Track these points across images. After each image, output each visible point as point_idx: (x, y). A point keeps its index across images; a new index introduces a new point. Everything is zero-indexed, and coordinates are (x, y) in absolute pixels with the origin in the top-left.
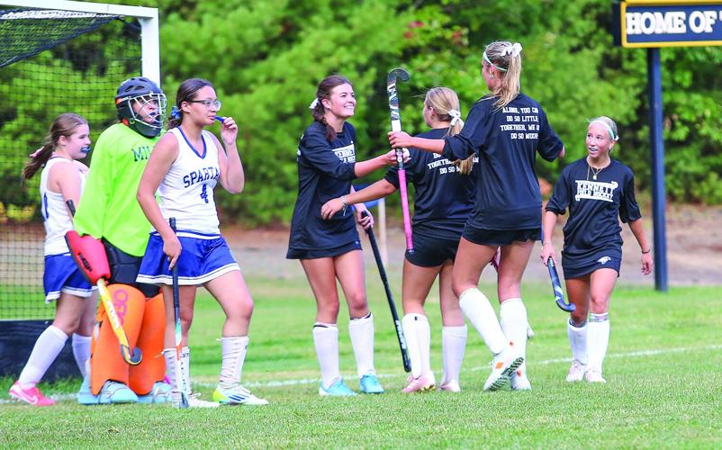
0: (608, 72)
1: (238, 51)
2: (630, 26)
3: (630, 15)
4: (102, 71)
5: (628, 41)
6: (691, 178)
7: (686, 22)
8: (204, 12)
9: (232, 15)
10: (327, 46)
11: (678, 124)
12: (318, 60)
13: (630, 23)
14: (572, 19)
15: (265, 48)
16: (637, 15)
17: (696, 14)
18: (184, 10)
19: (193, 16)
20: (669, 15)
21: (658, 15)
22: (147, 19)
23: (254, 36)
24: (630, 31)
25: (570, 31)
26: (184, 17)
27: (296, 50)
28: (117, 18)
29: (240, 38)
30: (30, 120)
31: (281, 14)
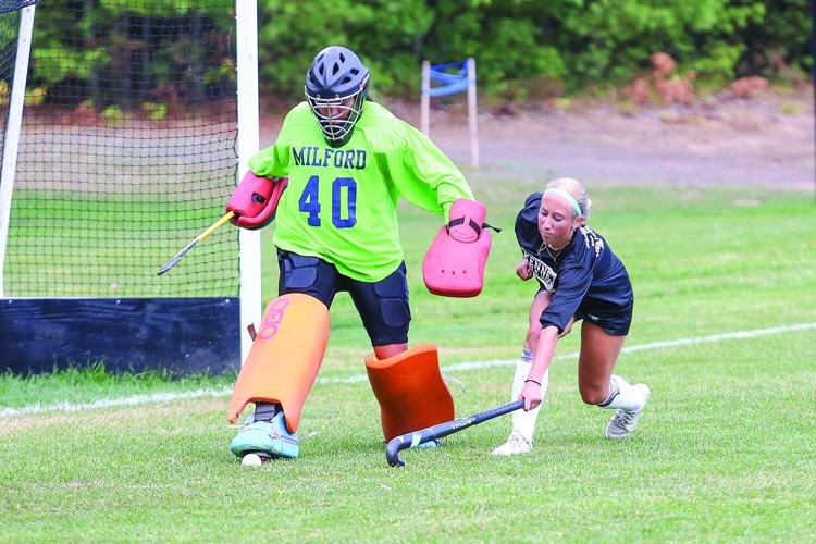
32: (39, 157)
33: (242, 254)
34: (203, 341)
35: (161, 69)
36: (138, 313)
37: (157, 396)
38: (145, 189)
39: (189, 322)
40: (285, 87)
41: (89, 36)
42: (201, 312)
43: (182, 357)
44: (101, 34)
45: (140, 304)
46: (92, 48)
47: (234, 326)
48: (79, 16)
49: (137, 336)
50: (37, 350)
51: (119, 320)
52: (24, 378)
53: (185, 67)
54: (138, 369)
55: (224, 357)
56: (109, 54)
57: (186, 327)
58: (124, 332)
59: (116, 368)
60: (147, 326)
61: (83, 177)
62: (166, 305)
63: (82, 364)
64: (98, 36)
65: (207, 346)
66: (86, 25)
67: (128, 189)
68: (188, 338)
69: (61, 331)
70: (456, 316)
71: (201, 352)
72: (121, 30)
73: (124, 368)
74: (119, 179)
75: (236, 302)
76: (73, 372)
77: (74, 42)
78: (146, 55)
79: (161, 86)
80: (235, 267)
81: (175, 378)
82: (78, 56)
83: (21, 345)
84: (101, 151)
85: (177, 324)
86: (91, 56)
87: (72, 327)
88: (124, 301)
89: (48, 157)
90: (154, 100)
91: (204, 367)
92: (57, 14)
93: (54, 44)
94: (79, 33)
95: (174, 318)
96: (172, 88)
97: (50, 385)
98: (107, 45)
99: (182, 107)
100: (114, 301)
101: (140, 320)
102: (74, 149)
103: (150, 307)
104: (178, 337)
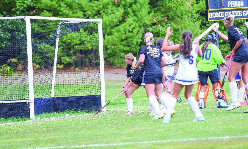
0: (203, 27)
1: (112, 25)
2: (210, 16)
3: (210, 13)
4: (79, 31)
5: (209, 20)
6: (224, 52)
7: (224, 14)
8: (103, 15)
9: (110, 16)
10: (132, 22)
11: (220, 39)
12: (130, 26)
13: (210, 15)
14: (194, 14)
15: (118, 23)
16: (212, 13)
17: (226, 12)
18: (98, 15)
19: (100, 17)
20: (219, 13)
21: (217, 13)
22: (99, 22)
23: (116, 21)
24: (210, 17)
25: (193, 17)
26: (98, 17)
27: (124, 24)
28: (92, 22)
29: (112, 22)
30: (62, 43)
31: (122, 15)
32: (63, 78)
33: (101, 86)
34: (94, 104)
35: (87, 60)
36: (81, 99)
37: (85, 115)
38: (83, 83)
39: (91, 100)
40: (112, 63)
41: (72, 54)
42: (93, 98)
43: (90, 107)
44: (75, 54)
45: (81, 97)
46: (73, 56)
47: (100, 101)
48: (70, 50)
49: (81, 103)
50: (61, 107)
51: (77, 100)
52: (58, 113)
53: (92, 60)
54: (81, 110)
55: (98, 107)
56: (76, 57)
57: (91, 101)
58: (78, 103)
59: (77, 110)
60: (83, 101)
61: (71, 82)
62: (87, 97)
63: (70, 109)
64: (74, 54)
65: (95, 105)
66: (71, 52)
67: (80, 83)
68: (91, 104)
69: (66, 103)
70: (145, 101)
71: (93, 106)
72: (79, 53)
73: (78, 110)
74: (78, 81)
75: (100, 96)
76: (68, 111)
77: (69, 55)
78: (84, 58)
79: (87, 63)
80: (100, 89)
81: (88, 112)
82: (70, 58)
83: (58, 106)
84: (75, 76)
85: (89, 101)
86: (73, 58)
87: (68, 102)
88: (78, 97)
89: (64, 78)
90: (86, 66)
91: (94, 109)
92: (66, 50)
93: (65, 56)
94: (70, 54)
95: (88, 100)
96: (89, 64)
97: (64, 114)
98: (76, 56)
99: (91, 68)
100: (76, 97)
101: (81, 100)
102: (69, 76)
103: (83, 98)
104: (89, 103)
